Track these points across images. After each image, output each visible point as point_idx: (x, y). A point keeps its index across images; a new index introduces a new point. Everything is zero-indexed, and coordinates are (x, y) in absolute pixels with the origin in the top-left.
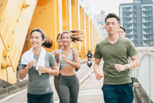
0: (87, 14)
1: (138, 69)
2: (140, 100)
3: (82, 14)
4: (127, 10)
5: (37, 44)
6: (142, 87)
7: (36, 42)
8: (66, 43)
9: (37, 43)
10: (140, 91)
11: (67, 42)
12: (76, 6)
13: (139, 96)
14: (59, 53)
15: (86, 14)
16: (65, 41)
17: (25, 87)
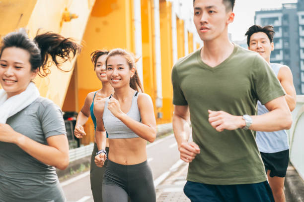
0: (190, 32)
1: (291, 140)
2: (296, 199)
3: (181, 31)
4: (269, 23)
5: (16, 83)
6: (300, 174)
7: (13, 78)
8: (118, 81)
9: (16, 81)
10: (296, 183)
11: (119, 78)
12: (168, 15)
13: (293, 191)
14: (104, 107)
15: (188, 32)
16: (113, 76)
17: (69, 175)
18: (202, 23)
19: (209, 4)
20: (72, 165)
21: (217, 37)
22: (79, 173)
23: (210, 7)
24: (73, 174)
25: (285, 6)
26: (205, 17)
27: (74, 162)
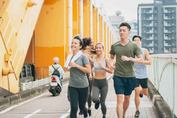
0: (100, 15)
1: (159, 79)
2: (162, 114)
3: (95, 15)
4: (146, 12)
9: (75, 47)
10: (162, 105)
12: (88, 5)
13: (160, 109)
17: (29, 97)
18: (121, 34)
19: (124, 29)
20: (31, 91)
21: (125, 38)
22: (35, 96)
23: (124, 30)
24: (31, 96)
25: (156, 2)
26: (122, 32)
27: (32, 89)
